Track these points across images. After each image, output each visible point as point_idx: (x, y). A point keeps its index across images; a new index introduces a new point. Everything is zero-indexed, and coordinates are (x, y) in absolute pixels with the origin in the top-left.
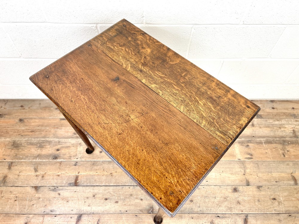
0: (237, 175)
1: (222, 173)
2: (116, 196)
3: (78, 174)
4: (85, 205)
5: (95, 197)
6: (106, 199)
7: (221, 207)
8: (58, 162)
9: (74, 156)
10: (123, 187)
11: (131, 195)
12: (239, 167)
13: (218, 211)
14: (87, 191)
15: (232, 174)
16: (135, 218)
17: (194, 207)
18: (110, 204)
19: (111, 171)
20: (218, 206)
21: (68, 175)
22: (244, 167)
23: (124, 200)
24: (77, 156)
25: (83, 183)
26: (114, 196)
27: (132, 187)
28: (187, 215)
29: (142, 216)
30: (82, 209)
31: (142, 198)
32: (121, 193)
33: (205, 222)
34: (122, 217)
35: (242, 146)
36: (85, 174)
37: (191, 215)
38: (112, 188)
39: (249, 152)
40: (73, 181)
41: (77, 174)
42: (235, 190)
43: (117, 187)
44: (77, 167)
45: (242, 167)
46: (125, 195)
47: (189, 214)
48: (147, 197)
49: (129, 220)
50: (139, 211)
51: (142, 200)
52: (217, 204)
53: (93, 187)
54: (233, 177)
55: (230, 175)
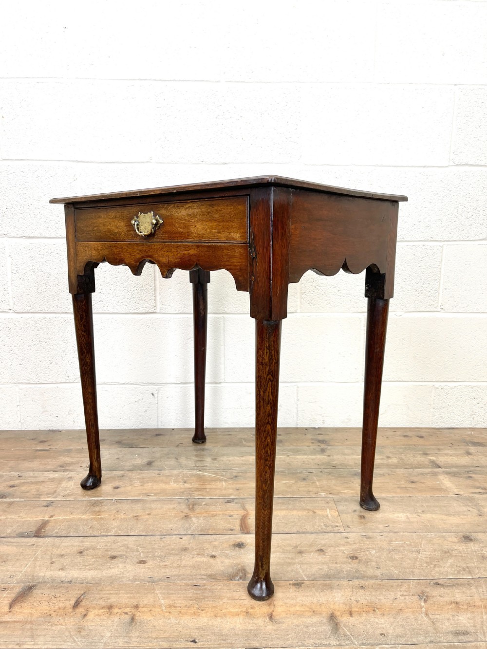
0: (462, 516)
1: (421, 514)
2: (143, 552)
3: (50, 517)
4: (52, 568)
5: (85, 553)
6: (113, 557)
7: (440, 566)
8: (5, 503)
9: (47, 494)
10: (163, 536)
11: (185, 549)
12: (462, 504)
13: (433, 575)
14: (63, 544)
15: (449, 515)
16: (191, 591)
17: (362, 568)
18: (121, 565)
19: (137, 513)
20: (432, 566)
21: (23, 520)
22: (475, 505)
23: (163, 558)
24: (55, 494)
25: (57, 533)
26: (138, 551)
27: (190, 536)
28: (345, 583)
29: (213, 586)
30: (42, 574)
31: (213, 554)
32: (156, 546)
33: (402, 595)
34: (154, 589)
35: (455, 478)
36: (68, 517)
37: (357, 582)
38: (134, 538)
39: (477, 484)
40: (33, 529)
41: (46, 518)
42: (467, 539)
43: (148, 538)
44: (50, 509)
45: (470, 504)
46: (168, 549)
47: (350, 582)
48: (227, 552)
49: (173, 594)
50: (204, 577)
51: (213, 557)
52: (427, 563)
53: (82, 538)
54: (454, 520)
55: (444, 517)
